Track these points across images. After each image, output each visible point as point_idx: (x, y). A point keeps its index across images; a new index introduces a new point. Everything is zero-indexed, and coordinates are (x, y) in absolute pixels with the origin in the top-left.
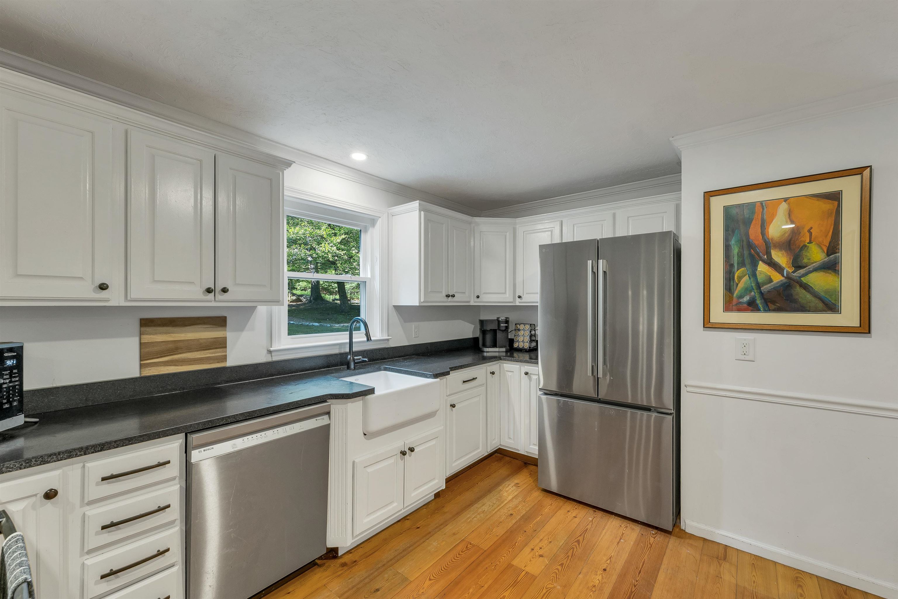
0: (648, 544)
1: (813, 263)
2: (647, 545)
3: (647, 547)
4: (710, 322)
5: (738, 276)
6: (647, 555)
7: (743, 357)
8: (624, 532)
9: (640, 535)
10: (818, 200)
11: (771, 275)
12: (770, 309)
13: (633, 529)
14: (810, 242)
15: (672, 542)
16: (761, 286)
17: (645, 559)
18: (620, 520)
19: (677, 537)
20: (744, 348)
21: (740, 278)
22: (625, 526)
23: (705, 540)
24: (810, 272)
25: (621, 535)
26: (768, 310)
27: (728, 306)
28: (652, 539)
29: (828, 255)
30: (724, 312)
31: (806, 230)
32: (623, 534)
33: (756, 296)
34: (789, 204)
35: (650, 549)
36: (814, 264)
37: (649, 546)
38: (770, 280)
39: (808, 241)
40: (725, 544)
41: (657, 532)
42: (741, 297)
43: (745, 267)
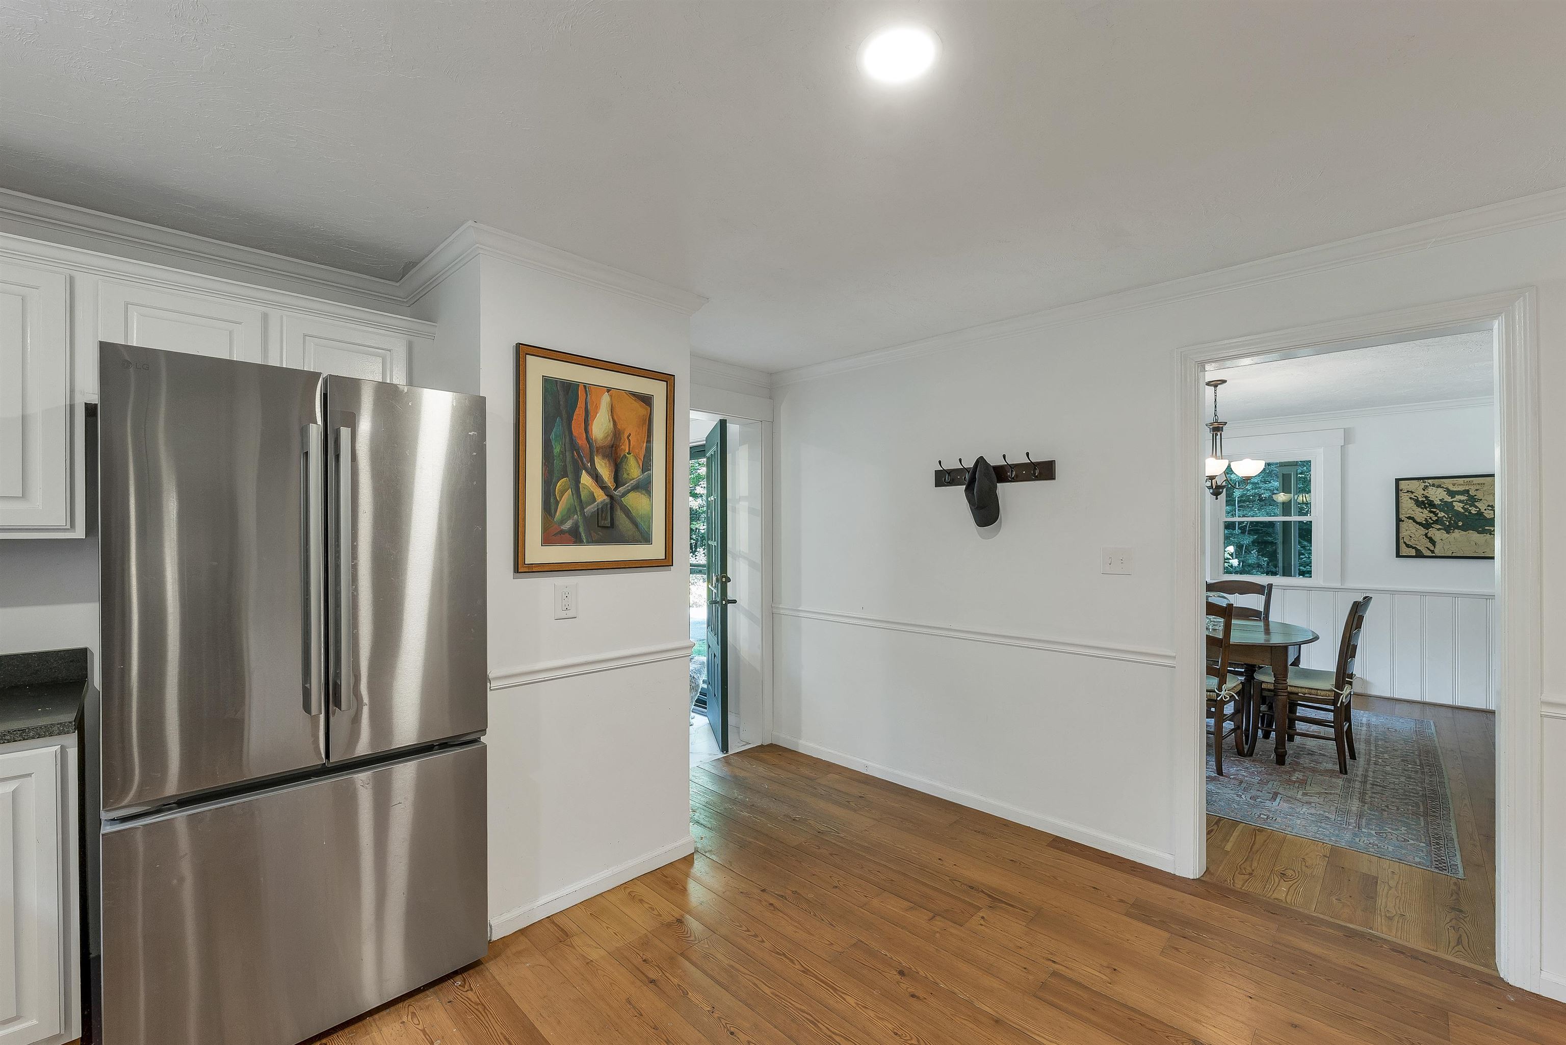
0: (476, 1007)
1: (631, 480)
2: (477, 1010)
3: (481, 1013)
4: (525, 564)
5: (559, 490)
6: (496, 1025)
7: (563, 614)
8: (420, 1027)
9: (448, 1006)
10: (635, 400)
11: (594, 491)
12: (594, 540)
13: (428, 1007)
14: (629, 453)
15: (496, 970)
16: (584, 506)
17: (502, 1034)
18: (389, 1014)
19: (492, 959)
20: (566, 599)
21: (562, 493)
22: (410, 1017)
23: (522, 932)
24: (628, 492)
25: (424, 1037)
26: (592, 541)
27: (549, 538)
28: (470, 994)
29: (643, 472)
30: (542, 546)
31: (626, 435)
32: (424, 1031)
33: (579, 520)
34: (611, 396)
35: (487, 1011)
36: (632, 482)
37: (480, 1010)
38: (594, 500)
39: (627, 451)
40: (546, 916)
41: (463, 977)
42: (563, 521)
43: (567, 477)
